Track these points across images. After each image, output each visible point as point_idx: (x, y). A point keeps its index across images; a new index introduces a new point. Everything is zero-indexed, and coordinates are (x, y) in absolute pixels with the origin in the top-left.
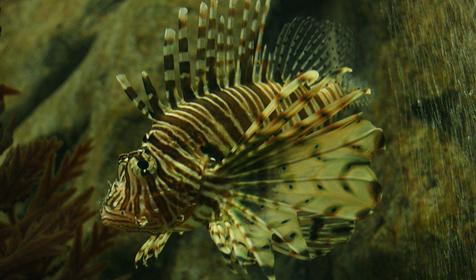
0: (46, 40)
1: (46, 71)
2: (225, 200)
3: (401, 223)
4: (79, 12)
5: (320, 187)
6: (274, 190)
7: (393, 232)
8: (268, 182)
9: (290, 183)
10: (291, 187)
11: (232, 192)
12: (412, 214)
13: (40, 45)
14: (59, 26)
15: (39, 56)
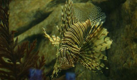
0: (35, 11)
1: (34, 19)
2: (83, 55)
3: (131, 63)
4: (45, 6)
5: (102, 45)
6: (93, 49)
7: (128, 64)
8: (91, 48)
9: (96, 46)
10: (97, 47)
11: (84, 53)
12: (134, 62)
13: (33, 12)
14: (39, 9)
15: (32, 15)
